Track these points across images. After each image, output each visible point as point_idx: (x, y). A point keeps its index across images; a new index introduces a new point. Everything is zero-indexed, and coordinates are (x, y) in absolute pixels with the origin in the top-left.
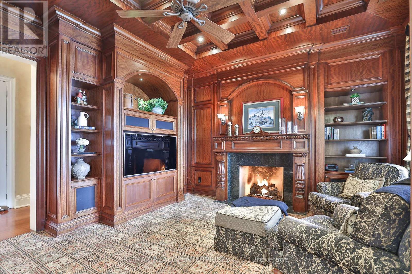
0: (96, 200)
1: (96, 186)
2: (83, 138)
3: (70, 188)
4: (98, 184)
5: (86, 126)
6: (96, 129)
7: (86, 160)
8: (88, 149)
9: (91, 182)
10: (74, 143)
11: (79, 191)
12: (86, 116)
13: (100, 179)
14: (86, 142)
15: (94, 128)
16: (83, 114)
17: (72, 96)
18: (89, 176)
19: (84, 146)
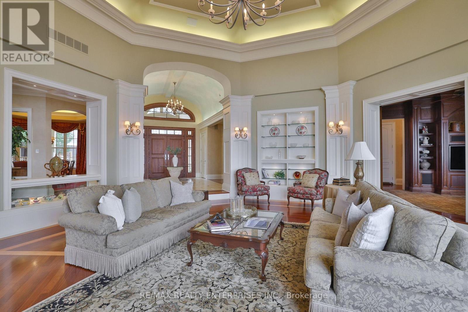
0: (433, 181)
1: (433, 174)
2: (426, 150)
3: (419, 173)
4: (435, 173)
5: (428, 143)
6: (433, 145)
7: (428, 161)
8: (429, 155)
9: (430, 172)
10: (421, 152)
11: (423, 175)
12: (427, 139)
13: (435, 171)
14: (428, 152)
15: (432, 145)
16: (426, 138)
17: (420, 130)
18: (429, 169)
19: (427, 154)
